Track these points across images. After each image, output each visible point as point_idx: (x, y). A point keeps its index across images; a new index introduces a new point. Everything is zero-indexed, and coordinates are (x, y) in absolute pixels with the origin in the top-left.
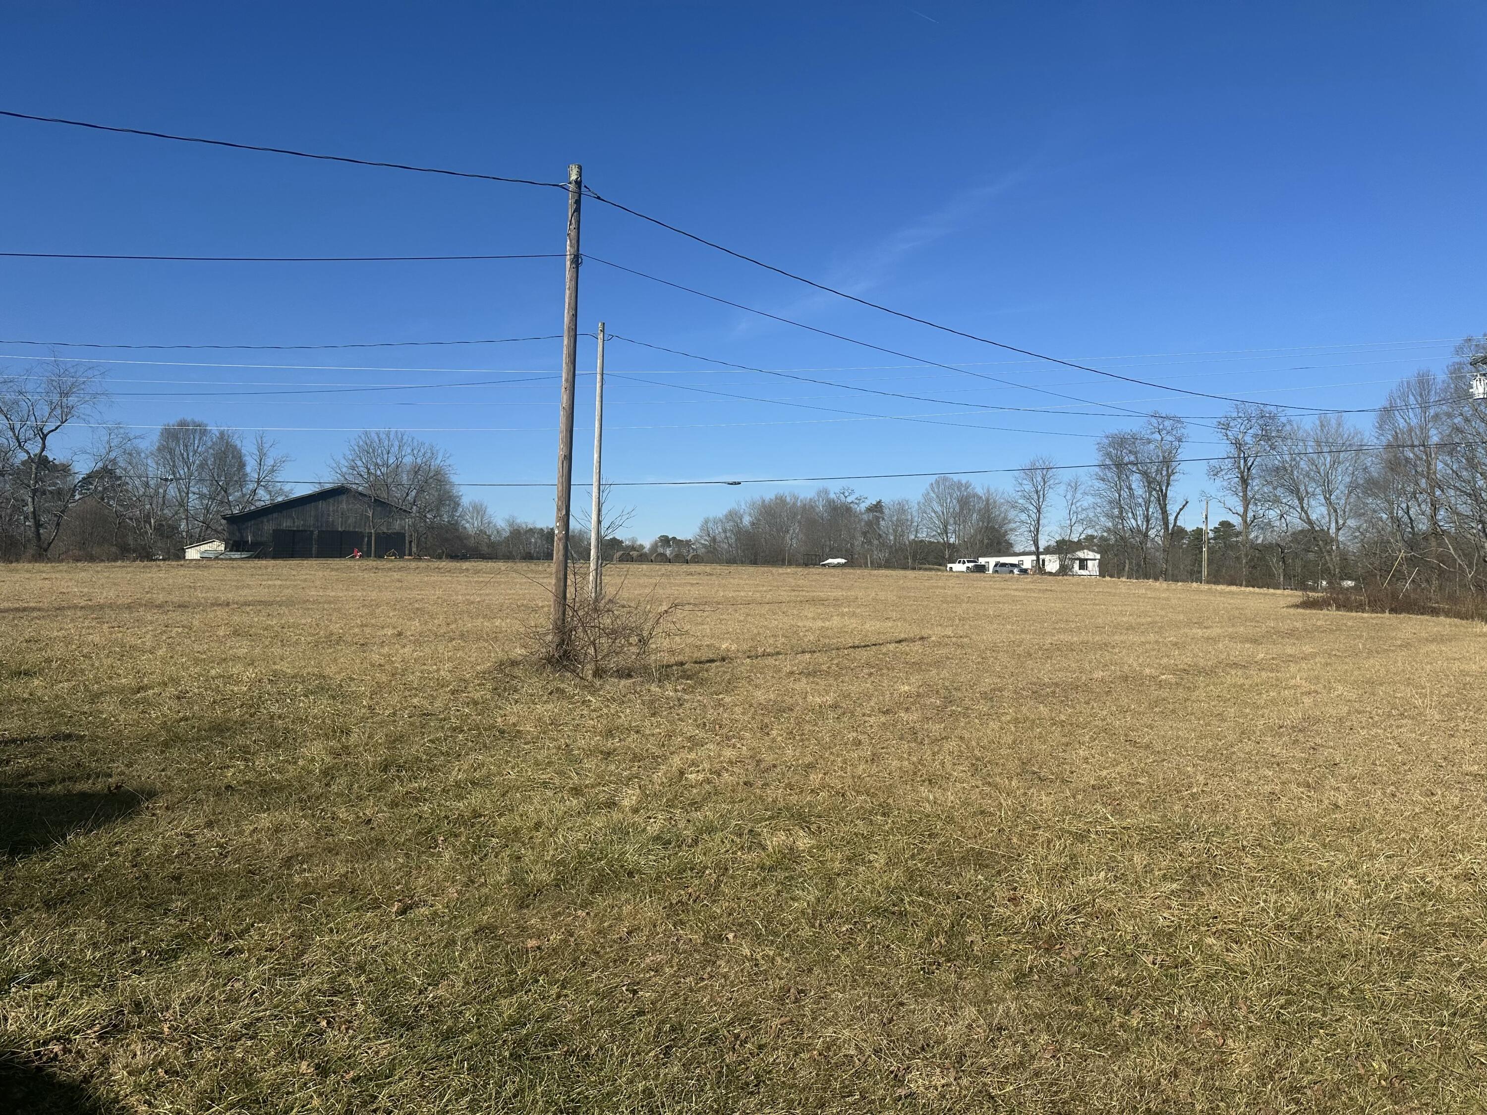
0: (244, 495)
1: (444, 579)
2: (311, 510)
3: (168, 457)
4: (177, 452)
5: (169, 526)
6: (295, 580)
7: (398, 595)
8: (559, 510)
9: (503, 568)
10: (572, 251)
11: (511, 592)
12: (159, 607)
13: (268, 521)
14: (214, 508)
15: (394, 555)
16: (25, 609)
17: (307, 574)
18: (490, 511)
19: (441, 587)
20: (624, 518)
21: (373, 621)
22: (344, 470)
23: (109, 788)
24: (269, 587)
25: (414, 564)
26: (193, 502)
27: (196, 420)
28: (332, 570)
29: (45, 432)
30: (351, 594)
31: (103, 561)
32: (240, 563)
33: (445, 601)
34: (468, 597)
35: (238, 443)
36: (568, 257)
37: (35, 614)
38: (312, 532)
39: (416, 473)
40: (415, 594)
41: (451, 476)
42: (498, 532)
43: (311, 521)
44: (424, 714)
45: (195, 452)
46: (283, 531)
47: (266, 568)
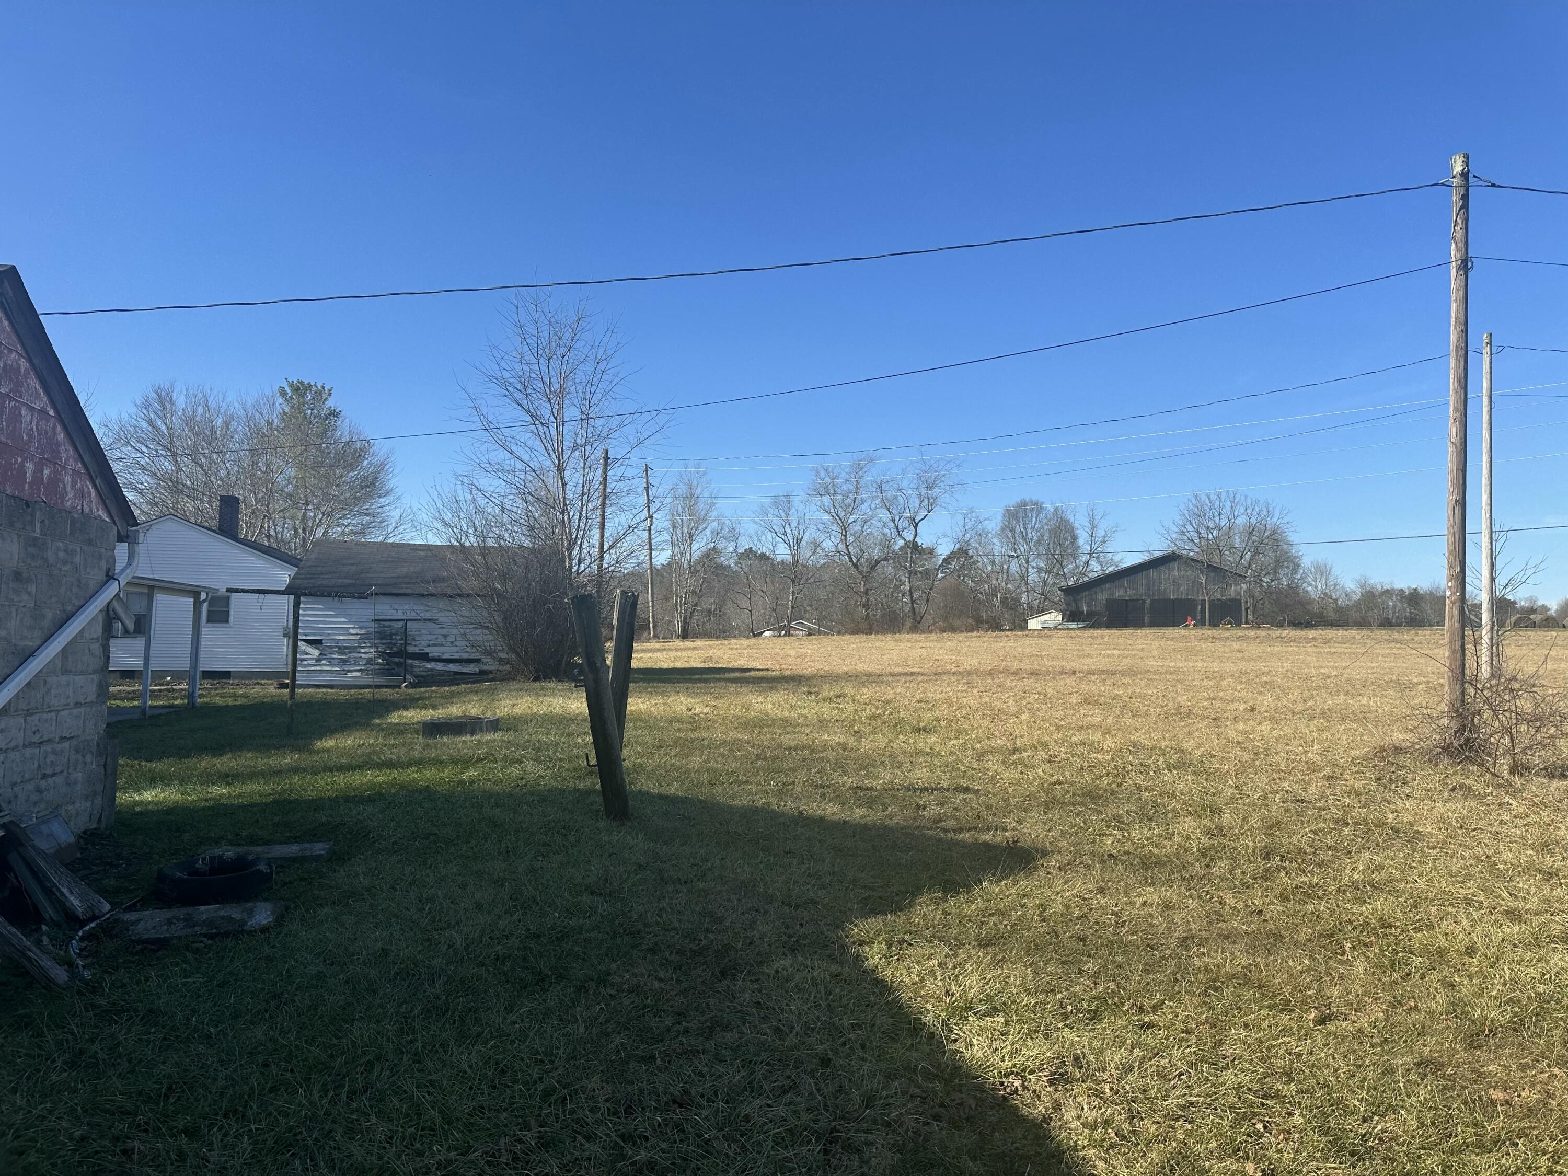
0: (1077, 567)
1: (1290, 649)
2: (1141, 578)
3: (1010, 535)
4: (1018, 530)
5: (1013, 599)
6: (1133, 650)
7: (1242, 665)
8: (1451, 566)
9: (1358, 637)
10: (1459, 256)
11: (1372, 665)
12: (1016, 673)
13: (1102, 592)
14: (1051, 581)
15: (1230, 623)
16: (912, 674)
17: (1143, 644)
18: (1336, 571)
19: (1287, 659)
20: (1529, 573)
21: (1221, 694)
22: (1174, 536)
23: (1008, 842)
24: (1109, 656)
25: (1252, 633)
26: (1033, 576)
27: (1034, 499)
28: (1168, 639)
29: (917, 521)
30: (1191, 664)
31: (962, 631)
32: (1078, 632)
33: (1294, 674)
34: (1323, 671)
35: (1071, 518)
36: (1454, 264)
37: (920, 678)
38: (1144, 601)
39: (1251, 534)
40: (1260, 665)
41: (1290, 534)
42: (1347, 595)
43: (1142, 590)
44: (1298, 801)
45: (1033, 529)
46: (1116, 600)
47: (1102, 638)
